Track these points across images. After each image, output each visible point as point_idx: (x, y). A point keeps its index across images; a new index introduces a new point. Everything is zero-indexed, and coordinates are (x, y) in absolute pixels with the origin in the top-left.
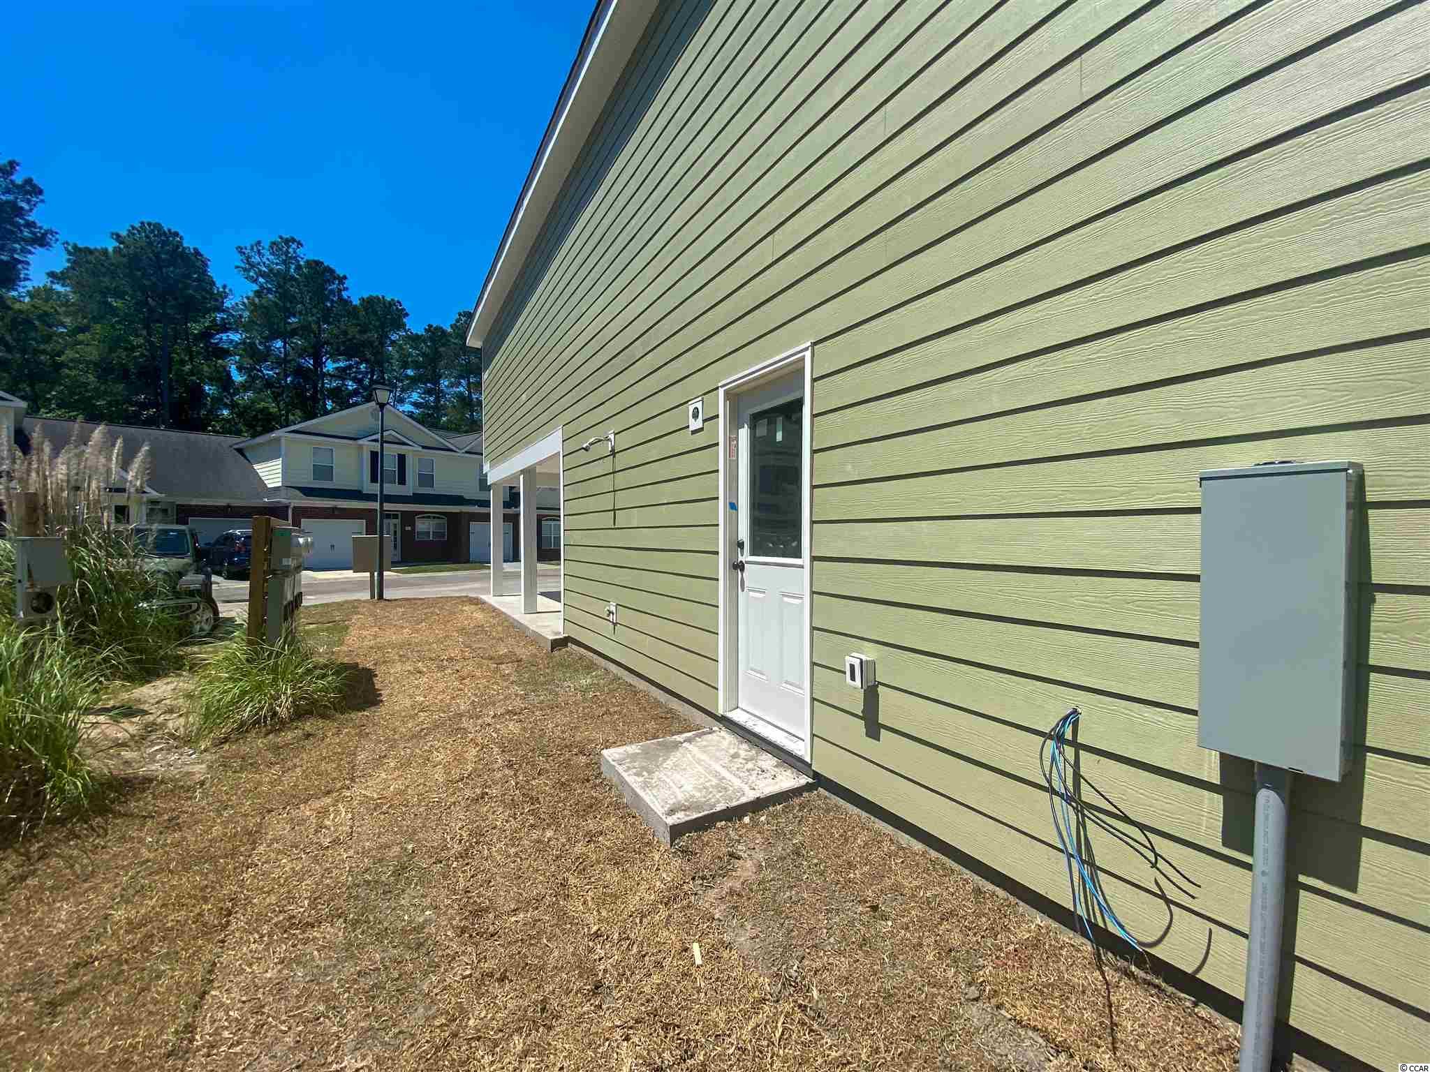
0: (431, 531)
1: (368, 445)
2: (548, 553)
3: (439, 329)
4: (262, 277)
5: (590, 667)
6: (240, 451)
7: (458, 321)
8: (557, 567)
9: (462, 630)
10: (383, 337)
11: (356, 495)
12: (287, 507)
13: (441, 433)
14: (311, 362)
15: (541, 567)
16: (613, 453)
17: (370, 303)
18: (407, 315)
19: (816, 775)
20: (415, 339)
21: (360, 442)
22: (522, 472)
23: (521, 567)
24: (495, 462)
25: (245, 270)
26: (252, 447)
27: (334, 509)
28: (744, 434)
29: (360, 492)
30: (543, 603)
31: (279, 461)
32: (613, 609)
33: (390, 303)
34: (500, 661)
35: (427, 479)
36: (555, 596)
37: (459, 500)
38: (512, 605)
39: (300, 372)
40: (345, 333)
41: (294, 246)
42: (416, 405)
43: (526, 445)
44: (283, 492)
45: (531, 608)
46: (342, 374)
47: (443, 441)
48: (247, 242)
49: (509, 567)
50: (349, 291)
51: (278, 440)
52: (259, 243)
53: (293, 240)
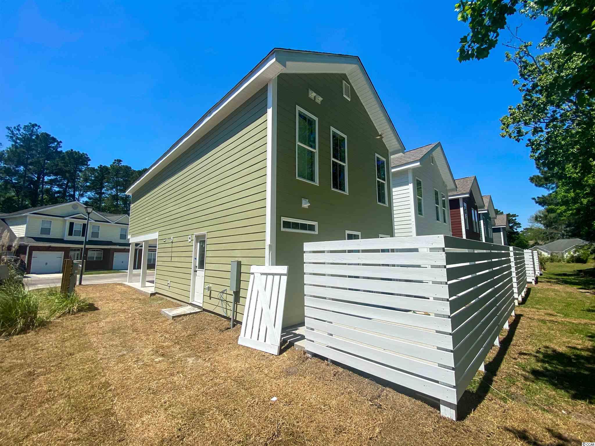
0: (95, 256)
1: (69, 220)
2: (151, 266)
3: (105, 167)
4: (19, 140)
5: (162, 299)
6: (3, 220)
7: (114, 163)
8: (154, 271)
9: (119, 293)
10: (76, 169)
11: (61, 241)
12: (27, 246)
13: (102, 213)
14: (36, 176)
15: (148, 271)
16: (172, 242)
17: (71, 154)
18: (90, 160)
19: (204, 309)
20: (93, 169)
21: (66, 218)
22: (144, 241)
23: (141, 271)
24: (133, 236)
25: (11, 137)
26: (9, 219)
27: (50, 247)
28: (198, 244)
29: (63, 239)
30: (148, 284)
31: (25, 226)
32: (169, 283)
33: (81, 155)
34: (134, 299)
35: (95, 234)
36: (152, 282)
37: (110, 243)
38: (137, 285)
39: (31, 181)
40: (57, 165)
41: (37, 128)
42: (90, 198)
43: (147, 233)
44: (25, 238)
45: (143, 286)
46: (51, 182)
47: (103, 217)
48: (13, 125)
49: (136, 271)
50: (62, 148)
51: (26, 216)
52: (19, 125)
53: (36, 125)
